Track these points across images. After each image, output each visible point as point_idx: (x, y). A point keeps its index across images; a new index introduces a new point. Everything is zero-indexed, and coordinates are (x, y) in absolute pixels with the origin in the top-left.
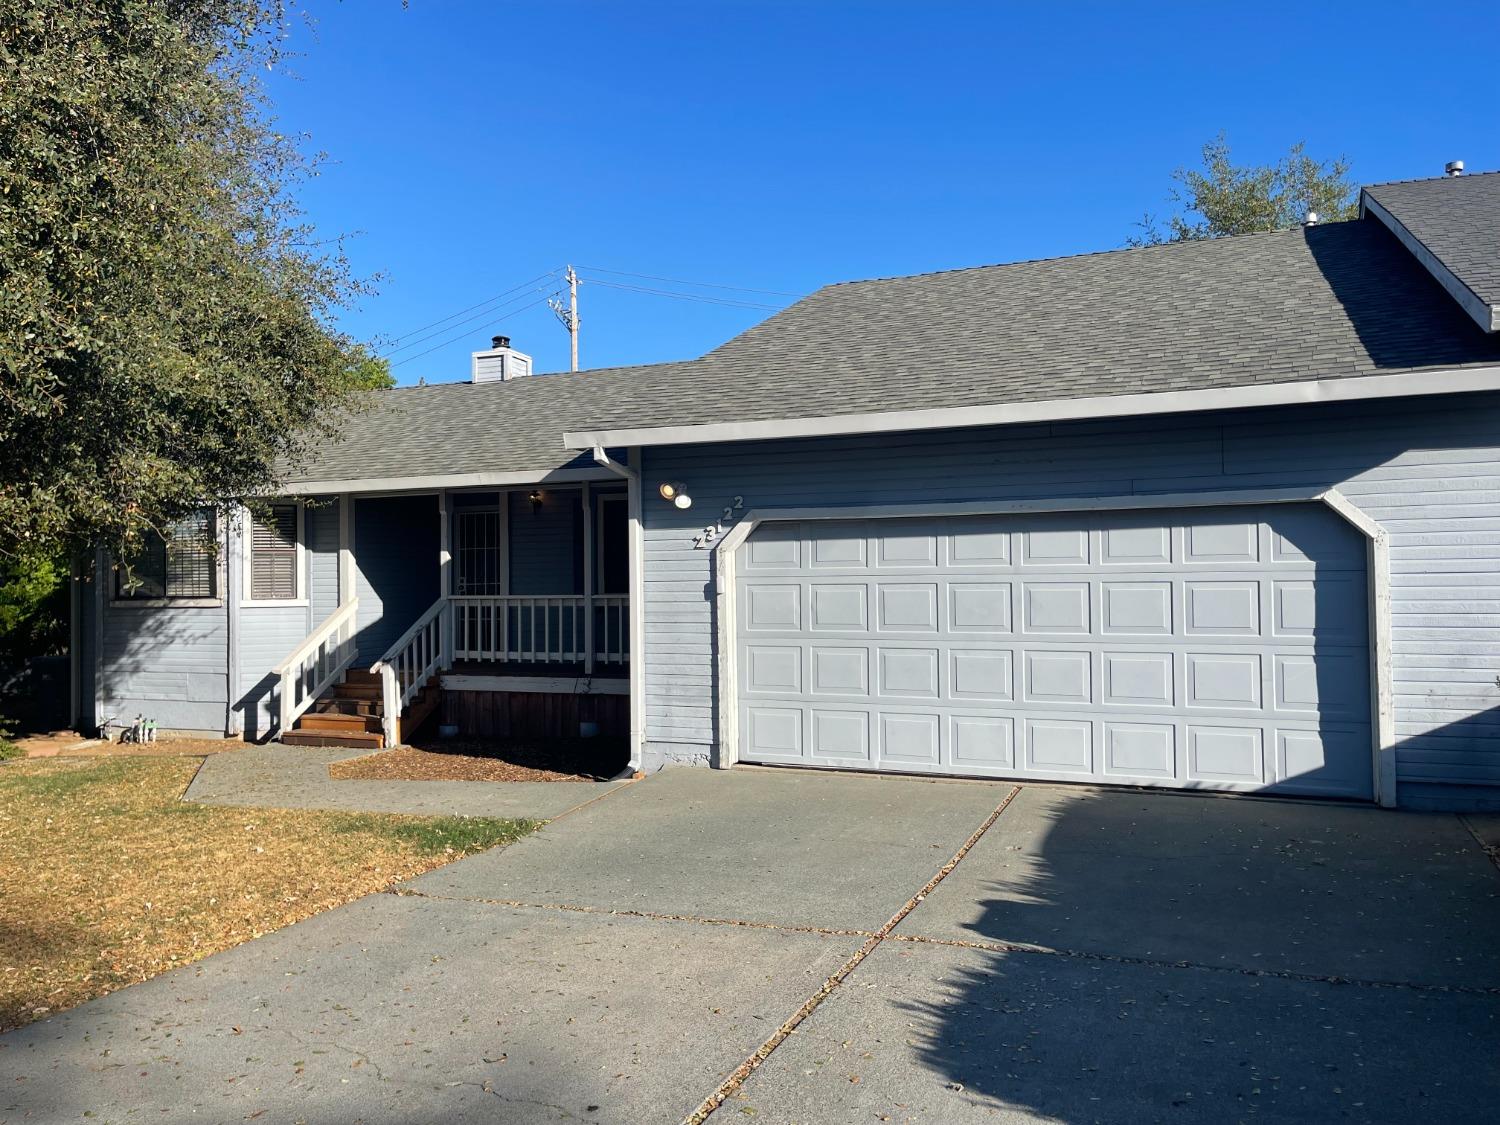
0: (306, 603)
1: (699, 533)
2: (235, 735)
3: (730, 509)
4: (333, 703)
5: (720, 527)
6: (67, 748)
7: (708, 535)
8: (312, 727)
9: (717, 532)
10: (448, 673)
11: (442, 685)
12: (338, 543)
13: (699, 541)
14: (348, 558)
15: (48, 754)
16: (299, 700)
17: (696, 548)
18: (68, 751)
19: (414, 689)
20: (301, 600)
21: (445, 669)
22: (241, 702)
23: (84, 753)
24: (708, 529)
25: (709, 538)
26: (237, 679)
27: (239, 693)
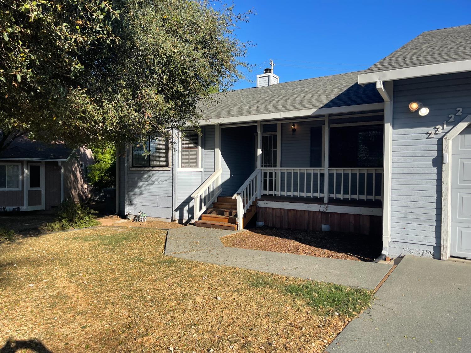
0: (202, 170)
1: (431, 130)
2: (175, 221)
3: (453, 116)
4: (213, 210)
5: (445, 126)
6: (115, 222)
7: (436, 131)
8: (206, 220)
9: (443, 129)
10: (260, 200)
11: (258, 205)
12: (215, 146)
13: (430, 134)
14: (218, 152)
15: (109, 225)
16: (201, 208)
17: (428, 138)
18: (116, 223)
19: (248, 206)
20: (200, 169)
21: (259, 198)
22: (177, 208)
23: (121, 225)
24: (437, 127)
25: (437, 132)
26: (176, 199)
27: (177, 205)
